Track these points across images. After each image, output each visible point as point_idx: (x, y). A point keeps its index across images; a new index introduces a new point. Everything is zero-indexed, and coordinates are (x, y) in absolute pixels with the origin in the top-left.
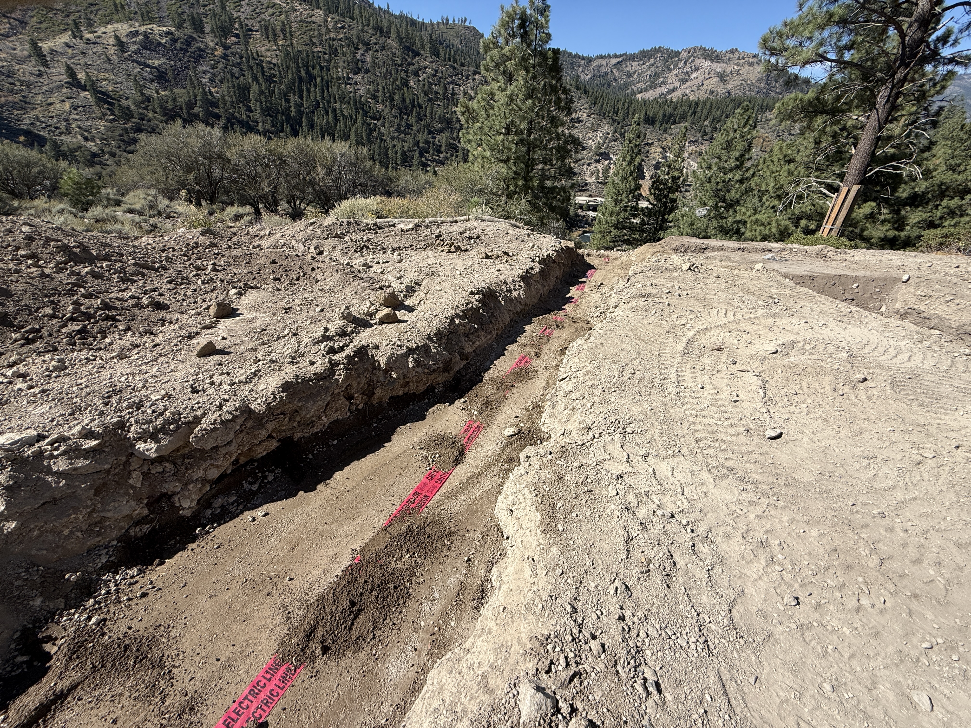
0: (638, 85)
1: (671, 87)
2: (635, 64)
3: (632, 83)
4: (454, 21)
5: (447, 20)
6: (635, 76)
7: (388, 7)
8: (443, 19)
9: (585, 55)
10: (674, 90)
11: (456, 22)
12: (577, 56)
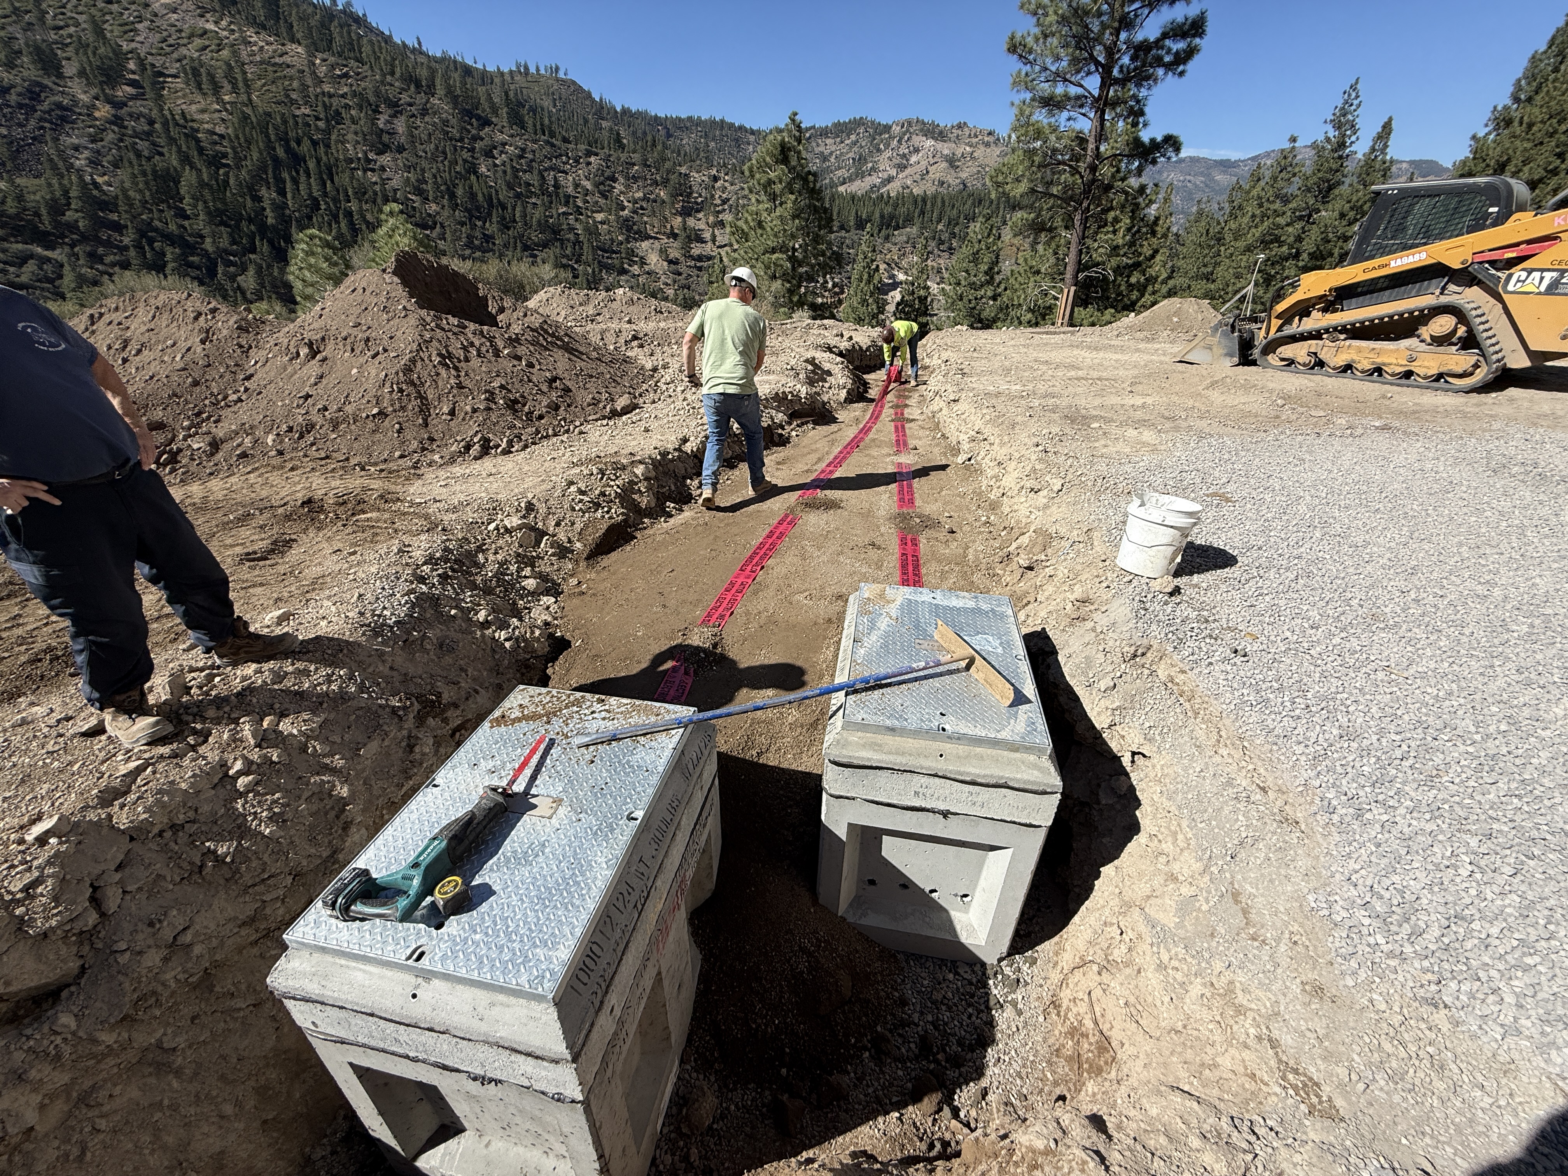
0: (839, 173)
1: (885, 175)
2: (828, 141)
3: (829, 170)
4: (538, 70)
5: (526, 68)
6: (832, 160)
7: (420, 43)
8: (518, 66)
9: (755, 128)
10: (890, 180)
11: (542, 72)
12: (741, 128)
